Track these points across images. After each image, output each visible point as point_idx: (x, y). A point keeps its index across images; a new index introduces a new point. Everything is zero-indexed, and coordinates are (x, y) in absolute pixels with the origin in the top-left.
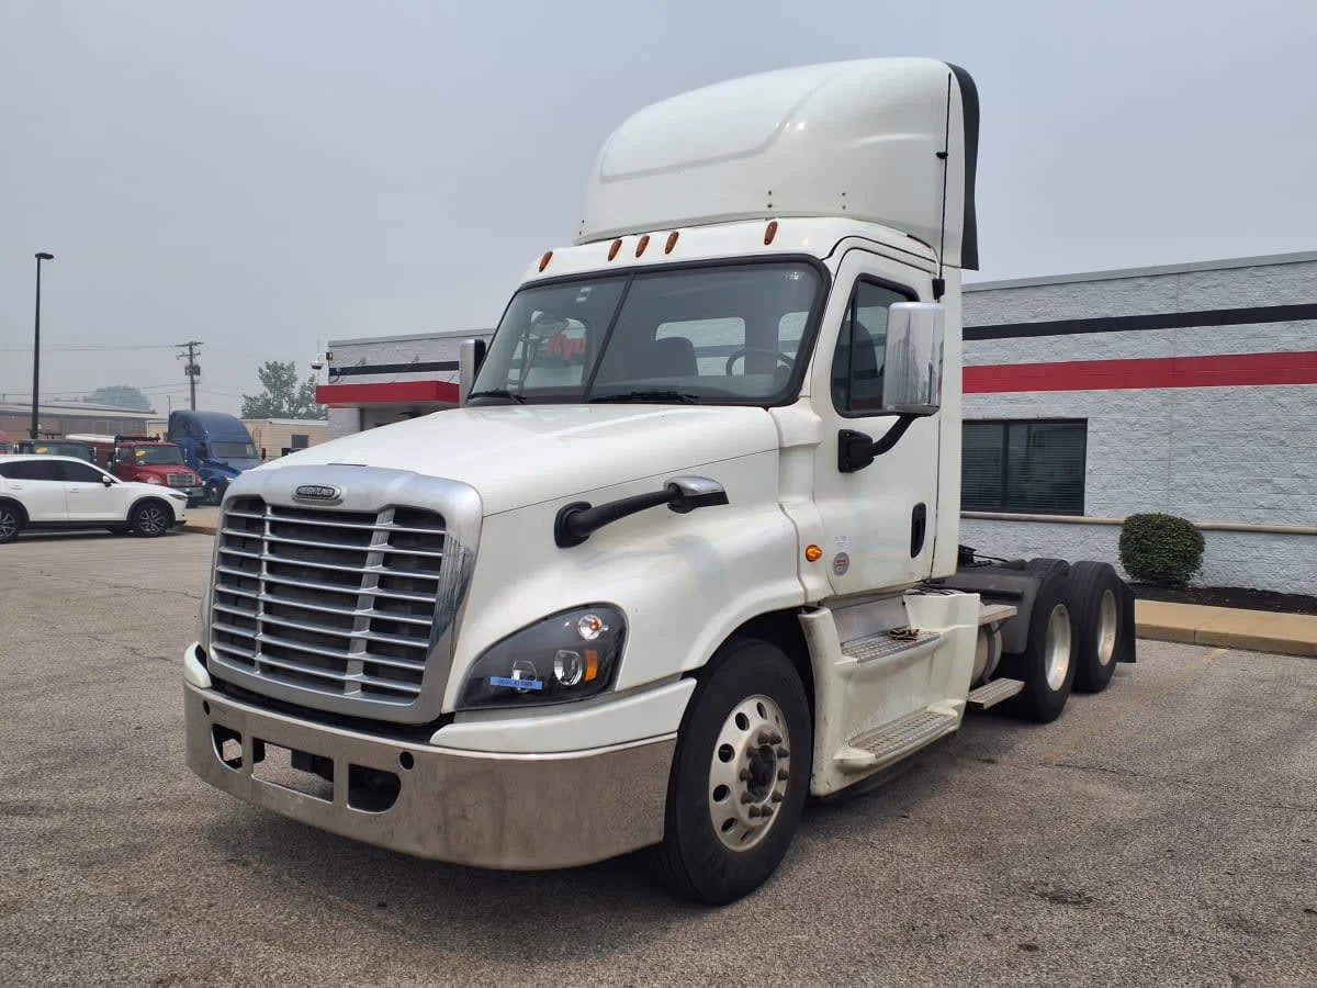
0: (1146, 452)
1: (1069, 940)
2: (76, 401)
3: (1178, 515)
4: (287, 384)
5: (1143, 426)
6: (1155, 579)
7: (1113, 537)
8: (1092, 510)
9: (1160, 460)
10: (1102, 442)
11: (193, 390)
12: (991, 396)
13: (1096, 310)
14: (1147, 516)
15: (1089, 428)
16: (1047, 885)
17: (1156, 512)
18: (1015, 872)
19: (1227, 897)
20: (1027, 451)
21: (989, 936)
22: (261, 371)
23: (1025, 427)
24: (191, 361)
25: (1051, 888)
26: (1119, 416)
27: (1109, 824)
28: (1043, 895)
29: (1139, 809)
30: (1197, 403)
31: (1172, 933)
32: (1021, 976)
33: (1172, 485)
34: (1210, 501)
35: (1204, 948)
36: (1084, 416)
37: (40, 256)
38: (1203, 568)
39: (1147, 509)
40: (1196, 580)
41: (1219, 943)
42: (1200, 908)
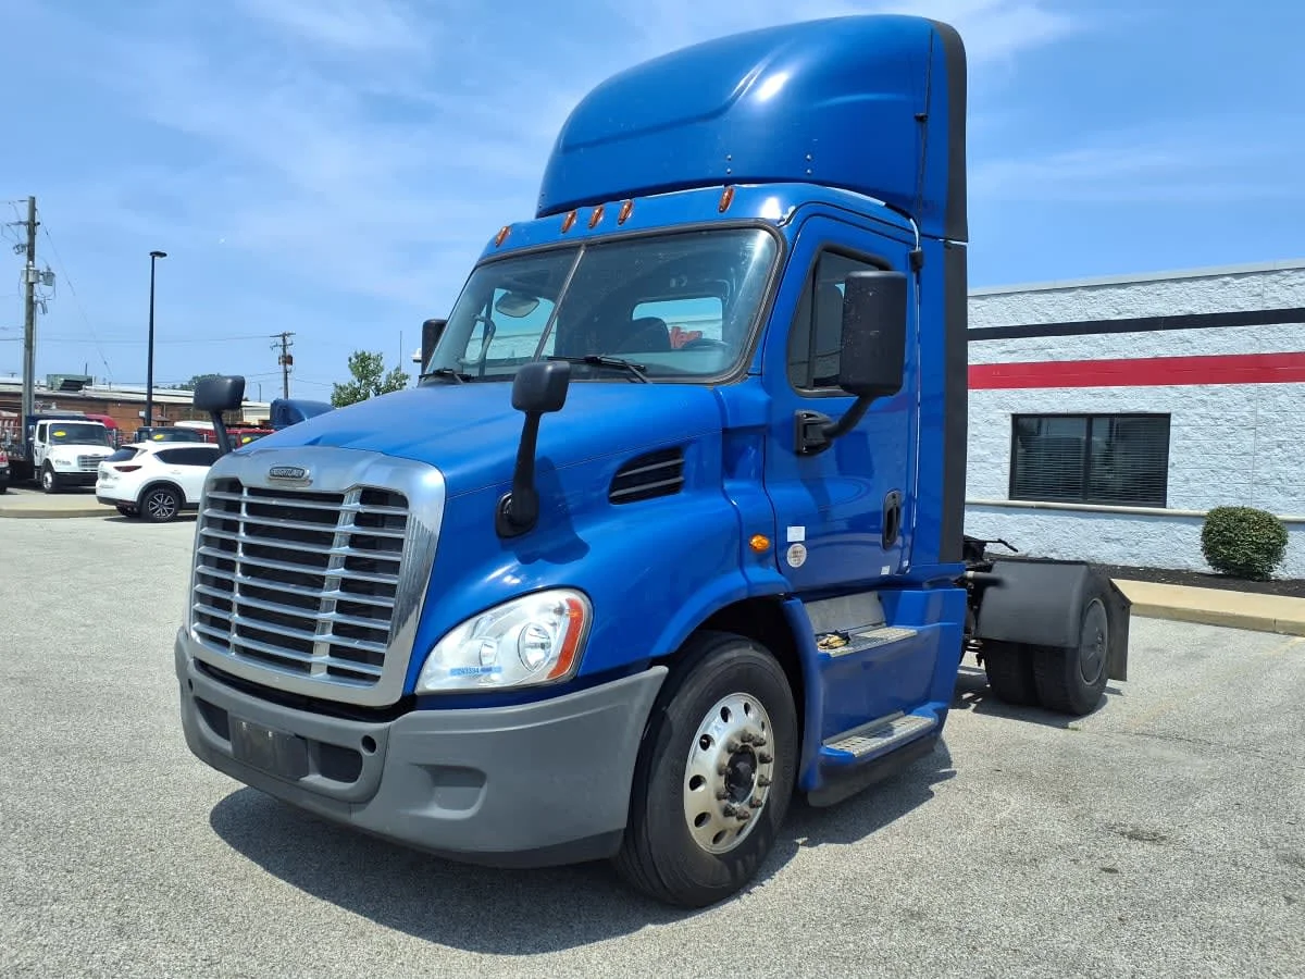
0: (1229, 446)
1: (1144, 866)
2: (174, 388)
3: (1261, 508)
4: (374, 373)
5: (1227, 421)
6: (1237, 570)
7: (1195, 529)
8: (1174, 504)
9: (1244, 454)
10: (1185, 437)
11: (286, 379)
12: (1074, 391)
13: (1181, 307)
14: (1228, 509)
15: (1173, 422)
16: (1125, 826)
17: (1240, 505)
18: (1097, 815)
19: (1287, 841)
20: (1108, 444)
21: (1075, 861)
22: (350, 360)
23: (1107, 420)
24: (284, 351)
25: (1129, 829)
26: (1202, 410)
27: (1182, 783)
28: (1123, 834)
29: (1211, 772)
30: (1282, 399)
31: (1236, 865)
32: (1103, 889)
33: (1256, 479)
34: (1294, 495)
35: (1263, 877)
36: (1167, 411)
37: (155, 254)
38: (1286, 561)
39: (1231, 502)
40: (1279, 572)
41: (1277, 874)
42: (1262, 848)
